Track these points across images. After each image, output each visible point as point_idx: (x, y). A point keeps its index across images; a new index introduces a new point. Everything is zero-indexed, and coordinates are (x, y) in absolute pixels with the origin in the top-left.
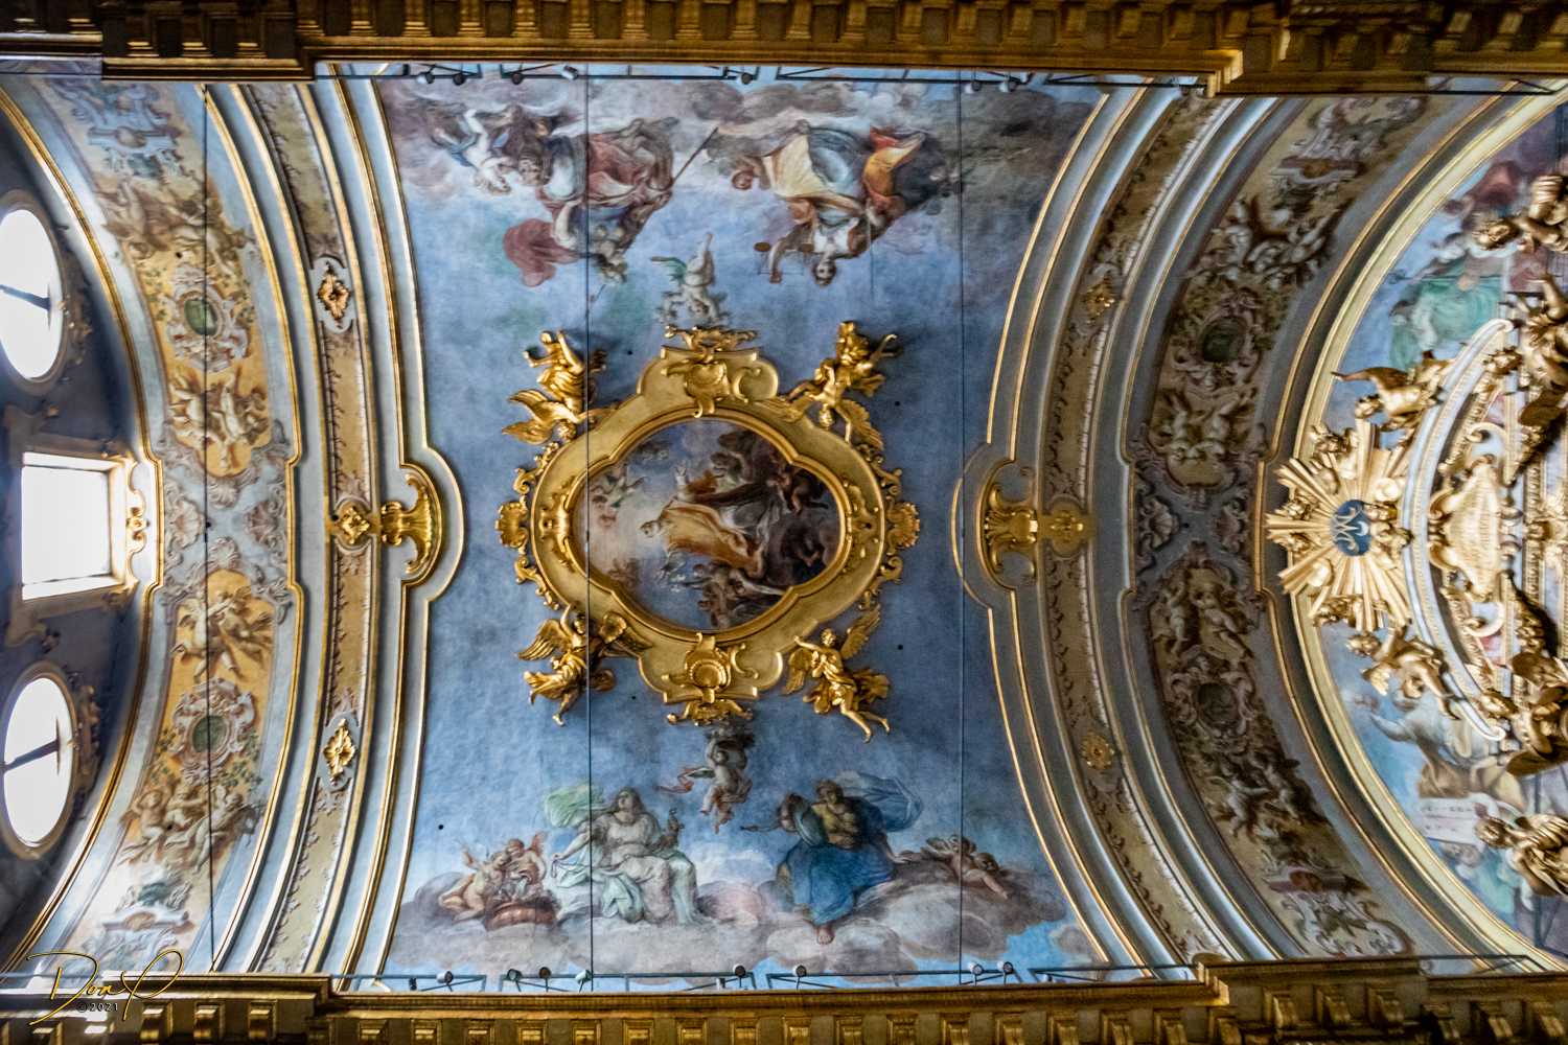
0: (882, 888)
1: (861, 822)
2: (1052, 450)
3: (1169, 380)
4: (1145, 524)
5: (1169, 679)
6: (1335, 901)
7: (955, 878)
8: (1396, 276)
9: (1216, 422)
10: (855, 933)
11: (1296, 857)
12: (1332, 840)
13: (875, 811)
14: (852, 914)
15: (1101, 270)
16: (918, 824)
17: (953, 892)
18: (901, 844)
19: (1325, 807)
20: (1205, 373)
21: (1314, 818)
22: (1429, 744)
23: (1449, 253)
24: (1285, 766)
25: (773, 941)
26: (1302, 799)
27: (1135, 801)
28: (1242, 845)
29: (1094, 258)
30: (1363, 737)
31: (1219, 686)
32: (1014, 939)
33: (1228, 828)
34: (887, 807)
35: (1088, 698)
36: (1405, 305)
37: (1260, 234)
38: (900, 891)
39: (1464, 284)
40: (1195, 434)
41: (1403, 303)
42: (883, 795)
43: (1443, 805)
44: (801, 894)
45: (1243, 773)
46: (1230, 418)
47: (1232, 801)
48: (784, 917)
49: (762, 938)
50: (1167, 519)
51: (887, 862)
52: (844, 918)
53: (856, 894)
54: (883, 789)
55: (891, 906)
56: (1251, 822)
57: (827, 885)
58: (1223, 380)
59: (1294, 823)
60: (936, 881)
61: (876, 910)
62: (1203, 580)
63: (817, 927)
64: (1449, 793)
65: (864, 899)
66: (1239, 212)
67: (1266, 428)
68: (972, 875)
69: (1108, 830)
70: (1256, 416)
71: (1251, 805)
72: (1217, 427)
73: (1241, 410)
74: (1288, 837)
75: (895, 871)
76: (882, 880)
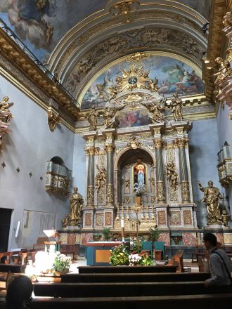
0: (35, 21)
1: (45, 7)
2: (144, 12)
3: (163, 31)
4: (132, 32)
5: (102, 44)
6: (75, 81)
7: (45, 32)
8: (183, 64)
9: (156, 39)
10: (23, 23)
11: (79, 74)
12: (84, 76)
13: (49, 8)
14: (26, 20)
15: (184, 19)
16: (51, 18)
17: (43, 34)
18: (45, 18)
19: (89, 73)
20: (165, 36)
21: (87, 72)
22: (105, 84)
23: (185, 73)
24: (94, 65)
25: (11, 10)
26: (89, 70)
27: (76, 49)
28: (77, 67)
29: (186, 19)
30: (103, 74)
31: (104, 51)
32: (41, 49)
33: (79, 63)
34: (51, 10)
35: (92, 33)
36: (178, 67)
37: (191, 45)
38: (36, 25)
39: (179, 76)
40: (153, 36)
41: (178, 66)
42: (53, 7)
43: (96, 88)
44: (23, 7)
45: (89, 61)
46: (157, 41)
47: (84, 62)
48: (16, 8)
49: (9, 8)
50: (134, 35)
51: (40, 18)
52: (25, 20)
53: (31, 18)
54: (54, 7)
55: (33, 26)
56: (82, 66)
57: (28, 11)
58: (164, 39)
59: (84, 71)
60: (42, 29)
61: (30, 24)
62: (123, 43)
63: (19, 16)
64: (98, 89)
65: (31, 20)
66: (195, 43)
67: (156, 46)
68: (48, 34)
69: (69, 48)
70: (158, 44)
71: (85, 64)
72: (154, 39)
73: (159, 42)
74: (82, 71)
75: (39, 21)
76: (37, 20)
